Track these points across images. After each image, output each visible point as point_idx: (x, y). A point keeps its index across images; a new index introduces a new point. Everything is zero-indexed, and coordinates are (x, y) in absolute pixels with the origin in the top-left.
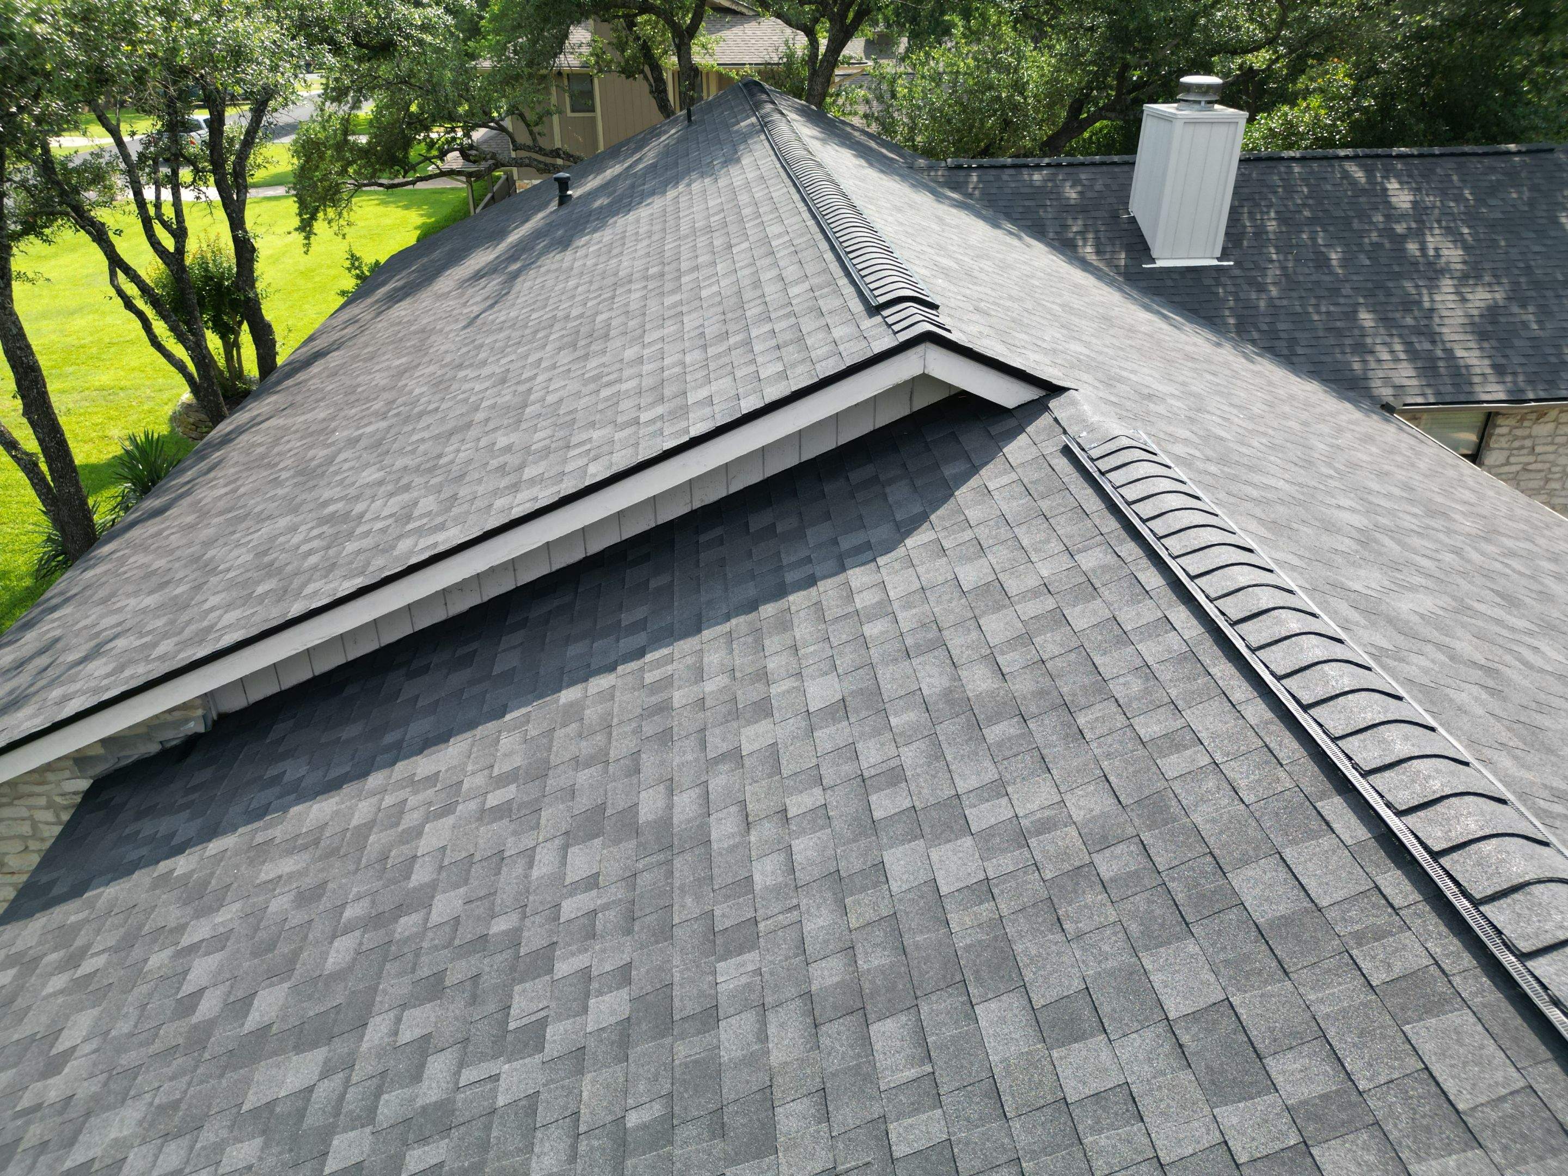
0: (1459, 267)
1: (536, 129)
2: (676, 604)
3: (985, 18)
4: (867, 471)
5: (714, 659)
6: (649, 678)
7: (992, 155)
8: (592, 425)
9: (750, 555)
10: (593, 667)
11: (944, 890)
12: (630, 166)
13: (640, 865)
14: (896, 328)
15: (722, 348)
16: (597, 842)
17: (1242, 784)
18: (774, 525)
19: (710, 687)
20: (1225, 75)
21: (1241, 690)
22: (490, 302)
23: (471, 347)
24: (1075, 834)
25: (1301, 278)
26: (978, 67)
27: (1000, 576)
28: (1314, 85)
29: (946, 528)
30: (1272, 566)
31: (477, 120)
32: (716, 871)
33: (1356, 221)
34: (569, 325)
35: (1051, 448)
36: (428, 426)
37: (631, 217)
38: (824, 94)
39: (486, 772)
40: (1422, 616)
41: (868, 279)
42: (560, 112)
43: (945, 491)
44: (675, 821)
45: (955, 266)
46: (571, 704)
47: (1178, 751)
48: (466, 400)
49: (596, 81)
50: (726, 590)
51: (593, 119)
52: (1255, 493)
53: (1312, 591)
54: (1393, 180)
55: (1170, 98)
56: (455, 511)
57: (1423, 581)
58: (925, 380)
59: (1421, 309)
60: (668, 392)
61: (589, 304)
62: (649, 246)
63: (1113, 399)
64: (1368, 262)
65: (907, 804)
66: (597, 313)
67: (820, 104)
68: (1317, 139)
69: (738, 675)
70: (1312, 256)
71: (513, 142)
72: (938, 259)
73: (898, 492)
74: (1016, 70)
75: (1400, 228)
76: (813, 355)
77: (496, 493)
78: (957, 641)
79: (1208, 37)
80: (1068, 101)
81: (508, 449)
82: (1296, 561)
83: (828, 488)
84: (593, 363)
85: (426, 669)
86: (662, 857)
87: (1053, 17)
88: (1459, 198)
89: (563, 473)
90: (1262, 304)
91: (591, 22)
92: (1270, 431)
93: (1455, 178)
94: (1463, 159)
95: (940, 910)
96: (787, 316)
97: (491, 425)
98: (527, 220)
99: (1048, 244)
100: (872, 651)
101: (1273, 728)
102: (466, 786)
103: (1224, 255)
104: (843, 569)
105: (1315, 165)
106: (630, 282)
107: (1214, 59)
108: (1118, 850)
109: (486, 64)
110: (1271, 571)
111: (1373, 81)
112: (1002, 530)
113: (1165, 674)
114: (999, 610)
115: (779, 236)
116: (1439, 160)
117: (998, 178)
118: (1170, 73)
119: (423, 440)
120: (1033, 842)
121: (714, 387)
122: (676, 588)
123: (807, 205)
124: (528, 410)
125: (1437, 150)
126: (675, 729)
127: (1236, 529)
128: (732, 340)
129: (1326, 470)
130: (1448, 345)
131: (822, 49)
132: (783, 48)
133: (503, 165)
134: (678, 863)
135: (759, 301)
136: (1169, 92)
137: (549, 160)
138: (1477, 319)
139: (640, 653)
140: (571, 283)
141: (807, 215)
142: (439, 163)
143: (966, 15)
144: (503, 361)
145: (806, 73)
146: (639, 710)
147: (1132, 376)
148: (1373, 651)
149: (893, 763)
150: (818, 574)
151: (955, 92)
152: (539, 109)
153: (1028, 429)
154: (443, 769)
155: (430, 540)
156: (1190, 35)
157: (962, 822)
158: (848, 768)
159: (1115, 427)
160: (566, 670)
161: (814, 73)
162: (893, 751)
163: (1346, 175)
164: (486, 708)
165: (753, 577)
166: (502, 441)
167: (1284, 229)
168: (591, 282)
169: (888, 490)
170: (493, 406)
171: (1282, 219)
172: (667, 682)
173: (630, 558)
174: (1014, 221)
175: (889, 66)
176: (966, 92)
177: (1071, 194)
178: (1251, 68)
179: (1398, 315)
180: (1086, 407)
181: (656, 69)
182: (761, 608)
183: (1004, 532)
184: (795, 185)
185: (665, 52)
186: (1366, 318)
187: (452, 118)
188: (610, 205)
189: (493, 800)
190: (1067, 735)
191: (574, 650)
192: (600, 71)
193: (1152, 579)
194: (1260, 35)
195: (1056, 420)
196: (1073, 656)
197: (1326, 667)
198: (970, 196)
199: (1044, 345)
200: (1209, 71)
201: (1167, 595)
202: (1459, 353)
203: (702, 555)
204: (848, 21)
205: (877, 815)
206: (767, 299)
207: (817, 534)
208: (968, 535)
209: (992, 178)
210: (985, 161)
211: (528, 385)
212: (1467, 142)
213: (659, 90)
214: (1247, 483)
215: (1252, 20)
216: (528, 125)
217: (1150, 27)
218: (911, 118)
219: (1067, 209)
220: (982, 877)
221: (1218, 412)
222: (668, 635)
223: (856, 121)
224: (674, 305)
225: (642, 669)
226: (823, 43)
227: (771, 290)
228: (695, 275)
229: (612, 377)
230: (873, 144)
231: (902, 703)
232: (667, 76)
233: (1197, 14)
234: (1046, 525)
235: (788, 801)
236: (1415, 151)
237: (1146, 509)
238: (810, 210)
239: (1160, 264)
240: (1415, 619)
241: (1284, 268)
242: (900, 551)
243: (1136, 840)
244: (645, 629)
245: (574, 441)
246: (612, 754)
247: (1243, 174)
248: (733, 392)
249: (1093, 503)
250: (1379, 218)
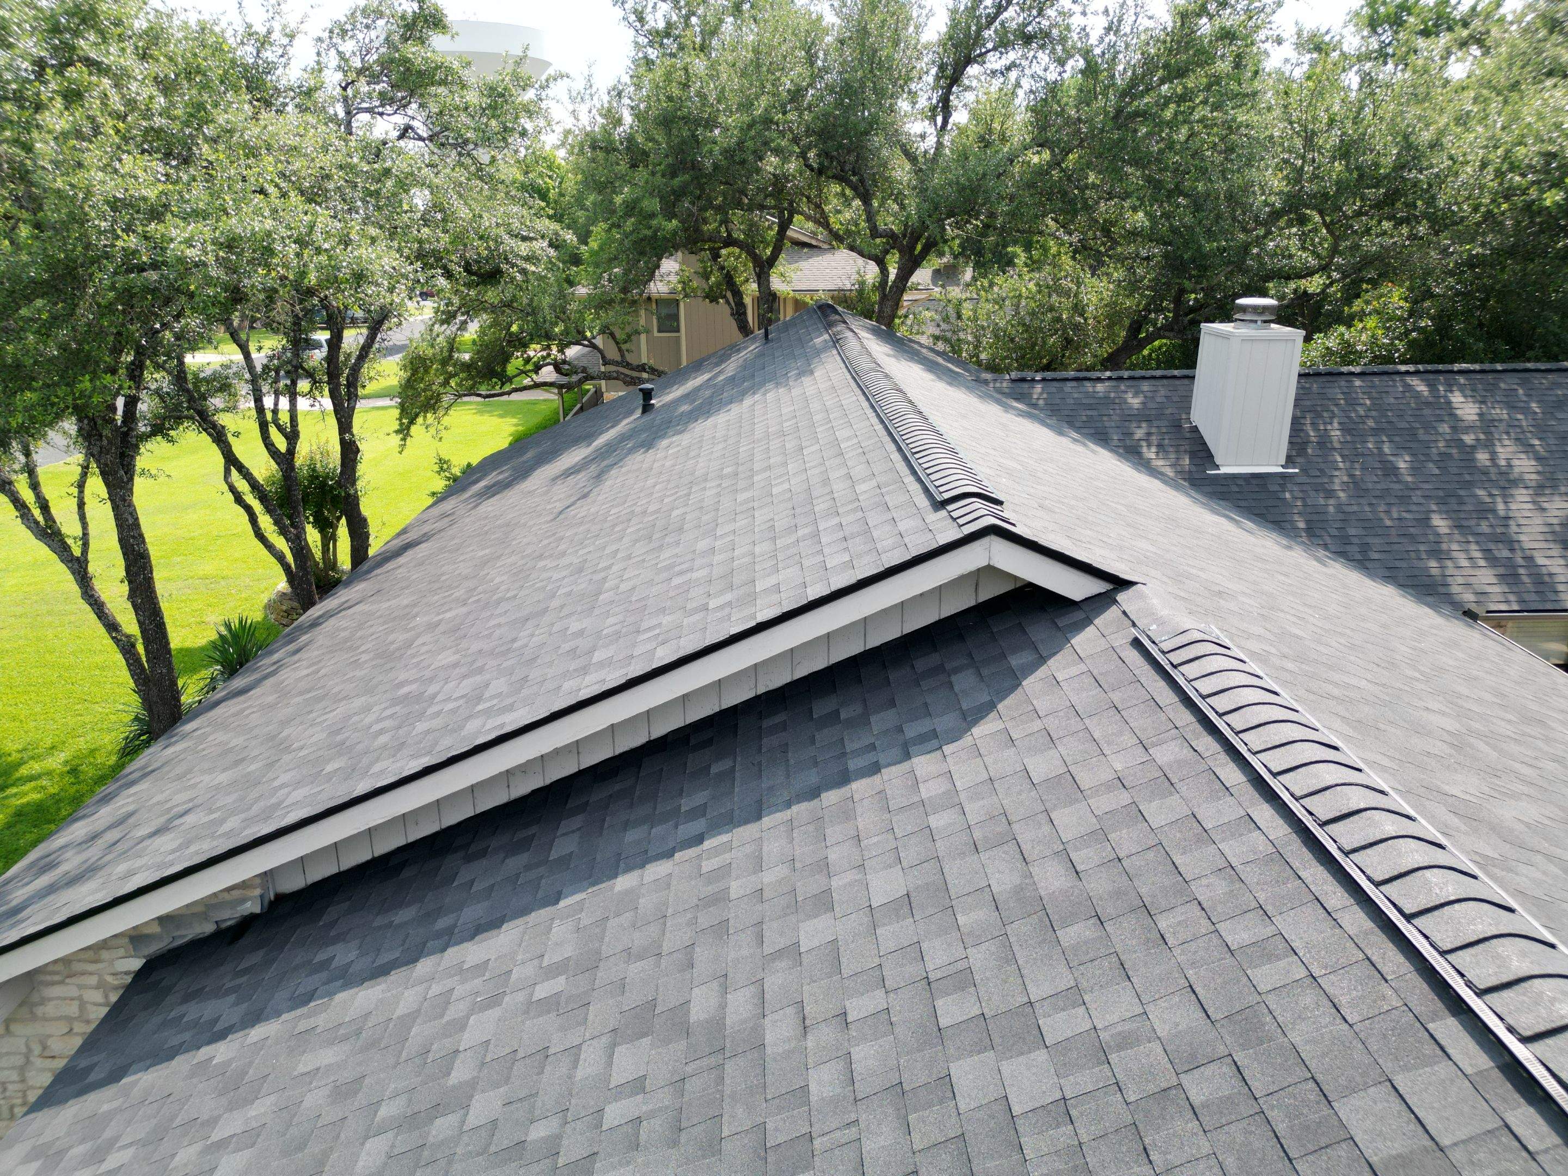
0: (1534, 477)
1: (624, 347)
2: (736, 790)
3: (1045, 249)
4: (934, 659)
5: (774, 847)
6: (707, 866)
7: (1055, 370)
8: (663, 611)
9: (813, 741)
10: (650, 854)
11: (1017, 1110)
12: (710, 379)
13: (689, 1069)
14: (961, 521)
15: (793, 539)
16: (646, 1041)
17: (1343, 1001)
18: (837, 712)
19: (768, 877)
20: (1281, 298)
21: (1336, 897)
22: (573, 499)
23: (551, 540)
24: (1160, 1050)
25: (1370, 486)
26: (1040, 292)
27: (1072, 769)
28: (1369, 309)
29: (1014, 718)
30: (1360, 765)
31: (570, 339)
32: (769, 1078)
33: (1421, 431)
34: (646, 520)
35: (1121, 640)
36: (506, 612)
37: (710, 422)
38: (893, 316)
39: (536, 962)
40: (1528, 825)
41: (933, 477)
42: (648, 332)
43: (1013, 681)
44: (728, 1021)
45: (1019, 467)
46: (628, 892)
47: (1269, 961)
48: (544, 588)
49: (682, 305)
50: (788, 776)
51: (678, 338)
52: (1336, 692)
53: (1406, 793)
54: (1457, 393)
55: (1227, 318)
56: (525, 692)
57: (1526, 789)
58: (990, 571)
59: (1497, 516)
60: (737, 580)
61: (666, 501)
62: (724, 448)
63: (1182, 594)
64: (1437, 472)
65: (976, 1011)
66: (672, 509)
67: (890, 324)
68: (1376, 357)
69: (798, 865)
70: (1377, 465)
71: (603, 357)
72: (1002, 460)
73: (964, 681)
74: (1076, 295)
75: (1468, 439)
76: (879, 546)
77: (566, 675)
78: (1026, 835)
79: (1262, 264)
80: (1127, 322)
81: (581, 633)
82: (1386, 762)
83: (894, 675)
84: (666, 554)
85: (483, 854)
86: (712, 1060)
87: (1111, 248)
88: (1526, 411)
89: (632, 657)
90: (1331, 509)
91: (680, 254)
92: (1348, 632)
93: (1521, 391)
94: (1527, 375)
95: (1013, 1132)
96: (855, 510)
97: (566, 611)
98: (612, 427)
99: (1111, 451)
100: (938, 844)
101: (1373, 938)
102: (514, 976)
103: (1290, 461)
104: (907, 756)
105: (1376, 380)
106: (706, 480)
107: (1271, 285)
108: (1208, 1071)
109: (582, 291)
110: (1360, 770)
111: (1427, 304)
112: (1072, 721)
113: (1251, 875)
114: (1071, 804)
115: (849, 439)
116: (1503, 376)
117: (1061, 390)
118: (1225, 297)
119: (499, 625)
120: (1113, 1058)
121: (781, 576)
122: (737, 775)
123: (876, 411)
124: (601, 597)
125: (1499, 367)
126: (731, 922)
127: (1318, 725)
128: (800, 533)
129: (1409, 672)
130: (1528, 553)
131: (892, 277)
132: (855, 277)
133: (592, 378)
134: (729, 1067)
135: (828, 497)
136: (1225, 313)
137: (635, 374)
138: (1558, 528)
139: (699, 839)
140: (650, 482)
141: (875, 420)
142: (534, 376)
143: (1028, 247)
144: (581, 553)
145: (876, 297)
146: (695, 901)
147: (1200, 574)
148: (1478, 859)
149: (961, 965)
150: (882, 762)
151: (1017, 313)
152: (628, 329)
153: (1096, 621)
154: (493, 958)
155: (498, 721)
156: (1244, 262)
157: (1036, 1032)
158: (914, 970)
159: (1187, 623)
160: (623, 856)
161: (884, 297)
162: (960, 953)
163: (1408, 387)
164: (540, 894)
165: (816, 764)
166: (575, 626)
167: (1349, 438)
168: (669, 481)
169: (954, 679)
170: (569, 594)
171: (1345, 429)
172: (724, 871)
173: (693, 742)
174: (1078, 429)
175: (955, 292)
176: (1028, 313)
177: (1135, 402)
178: (1305, 292)
179: (1472, 523)
180: (1155, 601)
181: (738, 294)
182: (823, 795)
183: (1075, 724)
184: (864, 393)
185: (747, 280)
186: (1440, 523)
187: (549, 337)
188: (691, 412)
189: (541, 992)
190: (1148, 940)
191: (632, 836)
192: (686, 296)
193: (1232, 775)
194: (1313, 262)
195: (1124, 613)
196: (1151, 855)
197: (1427, 873)
198: (1034, 406)
199: (1110, 541)
200: (1263, 293)
201: (1249, 792)
202: (1540, 561)
203: (765, 741)
204: (916, 252)
205: (943, 1022)
206: (836, 495)
207: (881, 721)
208: (1037, 725)
209: (1054, 390)
210: (1049, 375)
211: (603, 574)
212: (1529, 360)
213: (739, 313)
214: (1326, 681)
215: (1304, 249)
216: (617, 343)
217: (1205, 256)
218: (976, 337)
219: (1130, 417)
220: (1058, 1095)
221: (1293, 612)
222: (729, 821)
223: (924, 340)
224: (746, 501)
225: (699, 856)
226: (893, 272)
227: (839, 487)
228: (767, 474)
229: (684, 566)
230: (940, 360)
231: (969, 899)
232: (748, 300)
233: (1250, 244)
234: (1118, 717)
235: (847, 1003)
236: (1477, 367)
237: (1222, 703)
238: (878, 416)
239: (1224, 470)
240: (1520, 827)
241: (1351, 476)
242: (967, 740)
243: (1229, 1060)
244: (704, 815)
245: (645, 625)
246: (666, 948)
247: (1303, 388)
248: (801, 580)
249: (1167, 696)
250: (1445, 428)
